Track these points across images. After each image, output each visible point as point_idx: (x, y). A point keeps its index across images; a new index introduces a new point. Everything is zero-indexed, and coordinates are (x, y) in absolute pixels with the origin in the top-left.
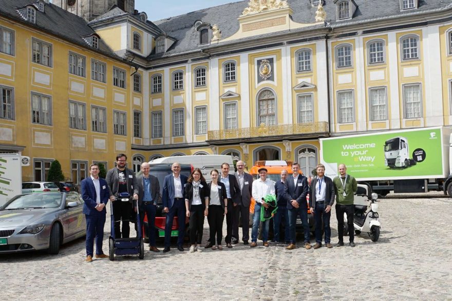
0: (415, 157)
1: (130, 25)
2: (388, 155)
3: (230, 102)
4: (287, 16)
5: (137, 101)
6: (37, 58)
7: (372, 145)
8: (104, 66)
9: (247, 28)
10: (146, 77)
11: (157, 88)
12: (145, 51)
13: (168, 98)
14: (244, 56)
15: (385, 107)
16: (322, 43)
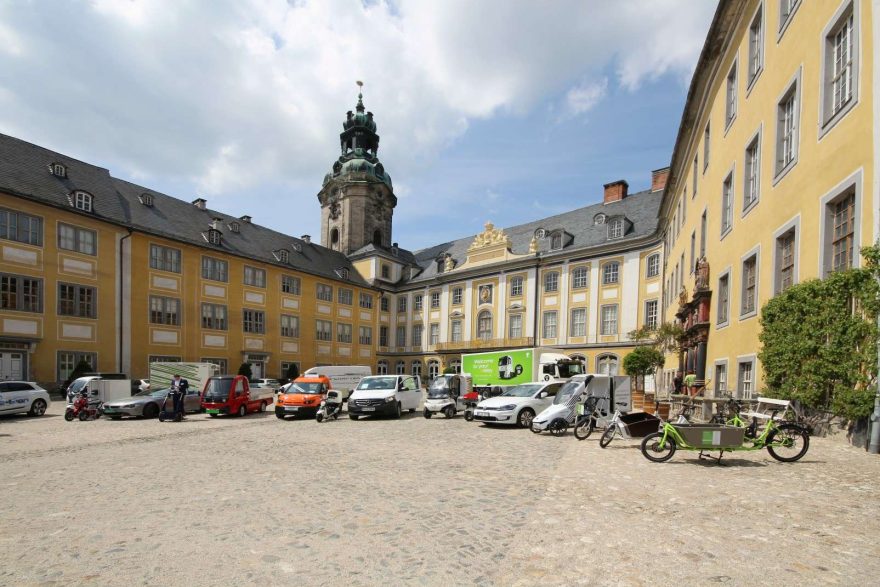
0: (516, 370)
1: (379, 259)
2: (501, 368)
3: (456, 320)
4: (506, 249)
5: (384, 318)
6: (286, 289)
7: (491, 361)
8: (351, 292)
9: (473, 260)
10: (394, 299)
11: (402, 309)
12: (394, 277)
13: (410, 318)
14: (469, 283)
15: (584, 325)
16: (534, 271)
